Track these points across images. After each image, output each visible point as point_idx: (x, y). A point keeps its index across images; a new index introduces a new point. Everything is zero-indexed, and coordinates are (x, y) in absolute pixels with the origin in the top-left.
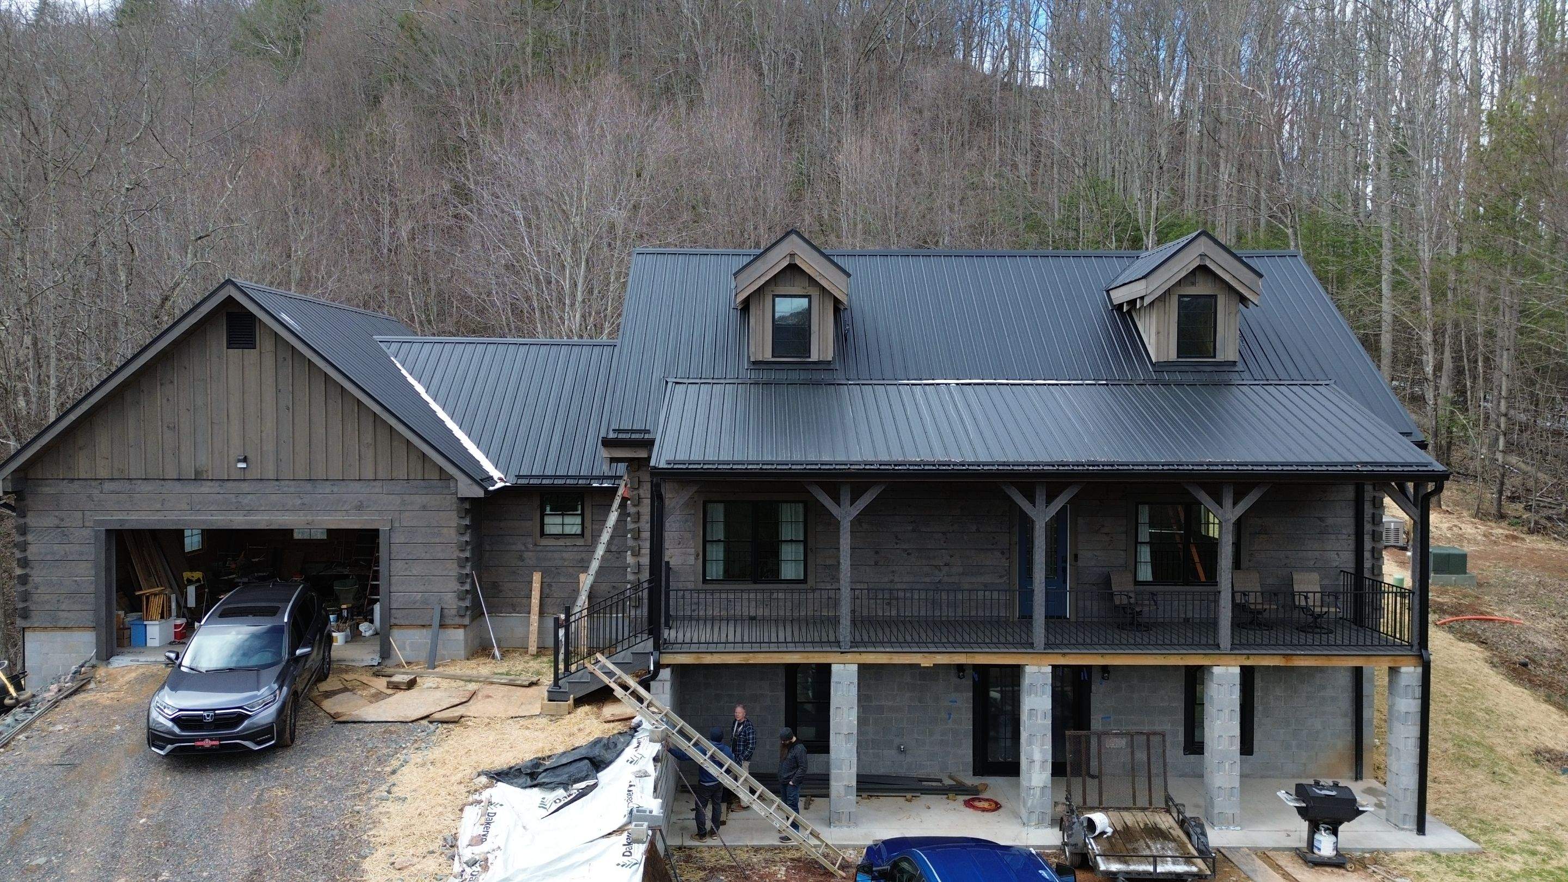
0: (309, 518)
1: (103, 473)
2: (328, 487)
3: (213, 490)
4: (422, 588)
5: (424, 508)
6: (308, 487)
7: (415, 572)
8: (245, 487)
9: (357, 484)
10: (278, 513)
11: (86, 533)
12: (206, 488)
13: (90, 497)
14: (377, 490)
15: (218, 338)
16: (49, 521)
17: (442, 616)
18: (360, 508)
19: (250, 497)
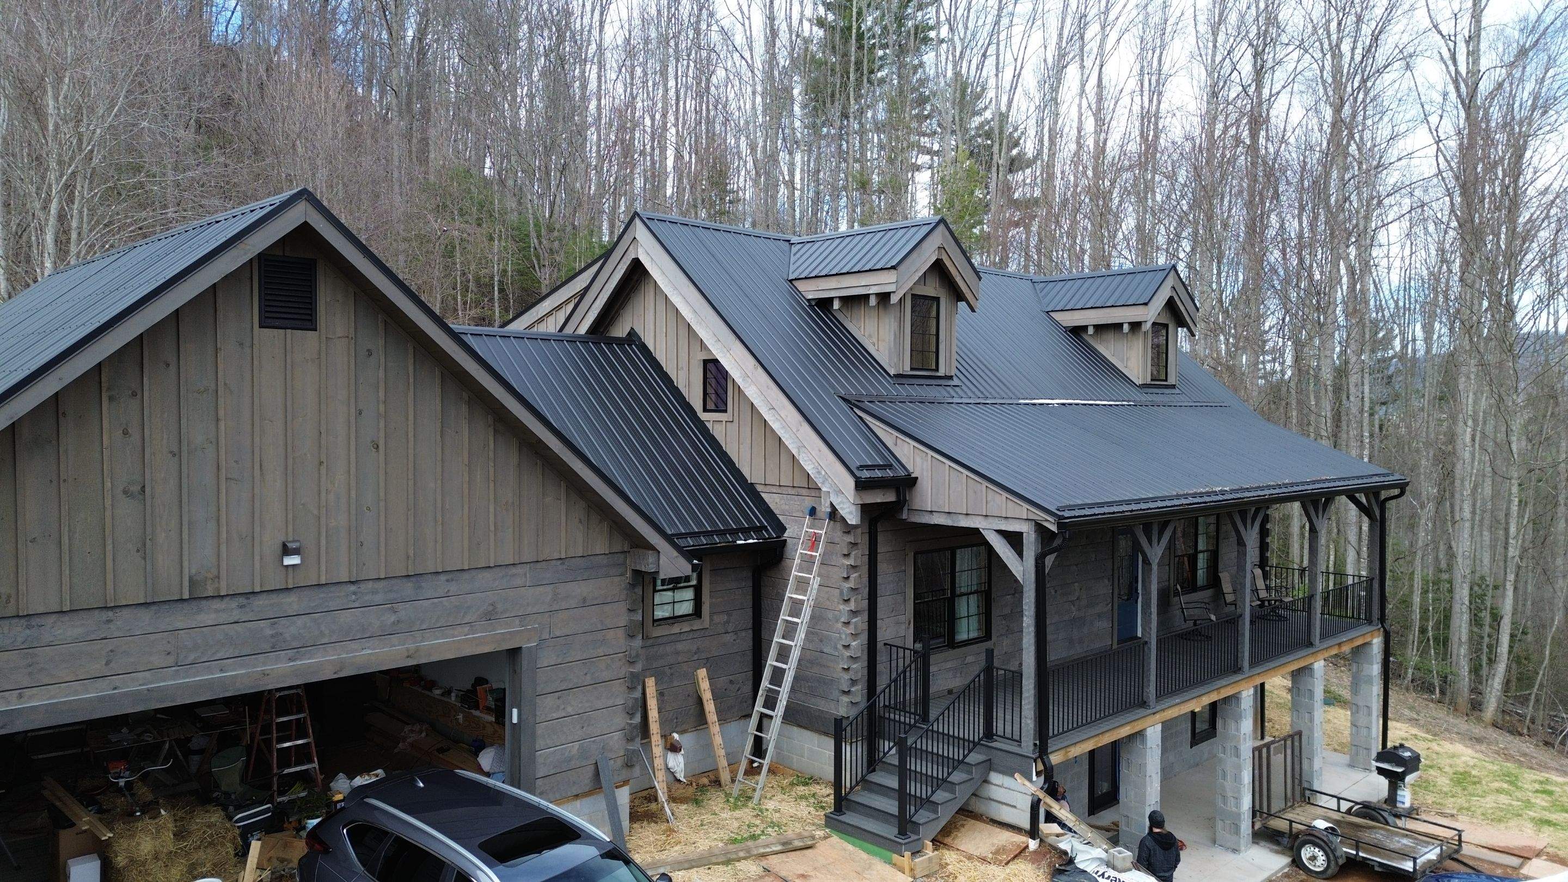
0: (412, 646)
2: (439, 586)
3: (223, 617)
4: (580, 733)
5: (585, 603)
6: (408, 588)
8: (292, 602)
9: (493, 574)
10: (353, 645)
12: (208, 615)
14: (519, 582)
15: (243, 313)
18: (490, 616)
19: (300, 621)
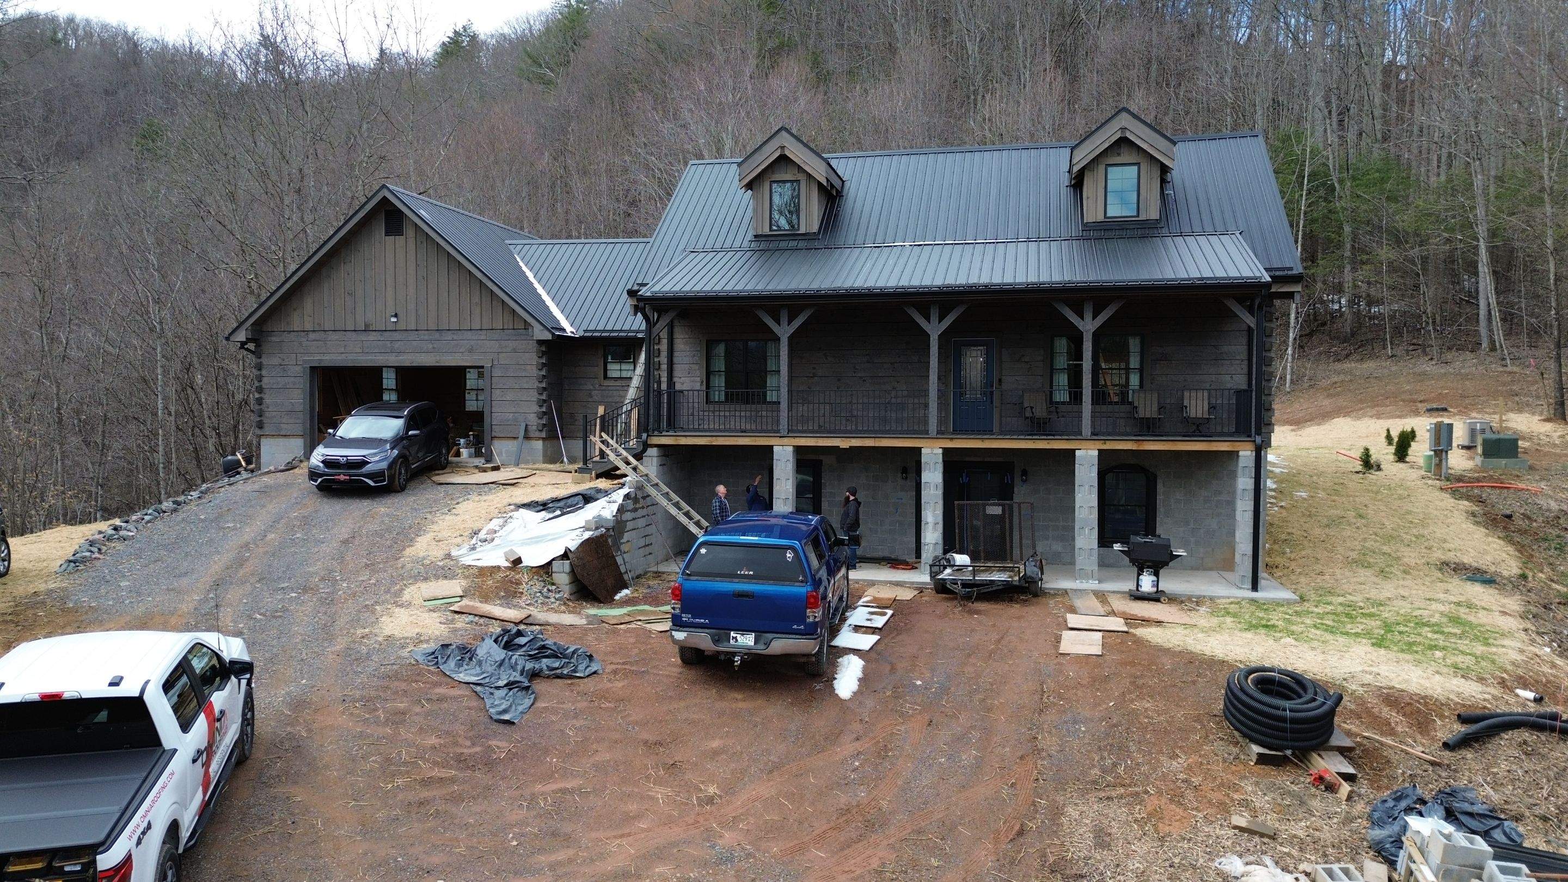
1: (308, 327)
2: (449, 336)
3: (376, 338)
4: (514, 410)
5: (514, 351)
6: (437, 335)
7: (508, 398)
8: (397, 336)
9: (469, 333)
11: (298, 368)
12: (372, 336)
13: (300, 343)
14: (482, 337)
15: (379, 229)
16: (275, 361)
17: (526, 430)
18: (471, 351)
19: (399, 343)
